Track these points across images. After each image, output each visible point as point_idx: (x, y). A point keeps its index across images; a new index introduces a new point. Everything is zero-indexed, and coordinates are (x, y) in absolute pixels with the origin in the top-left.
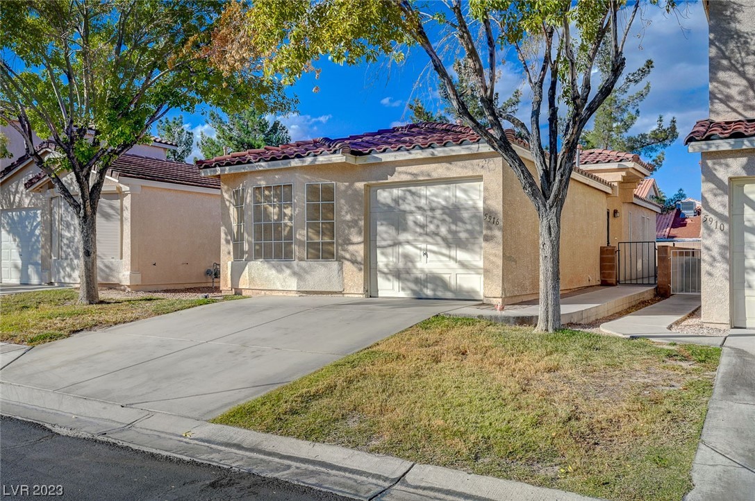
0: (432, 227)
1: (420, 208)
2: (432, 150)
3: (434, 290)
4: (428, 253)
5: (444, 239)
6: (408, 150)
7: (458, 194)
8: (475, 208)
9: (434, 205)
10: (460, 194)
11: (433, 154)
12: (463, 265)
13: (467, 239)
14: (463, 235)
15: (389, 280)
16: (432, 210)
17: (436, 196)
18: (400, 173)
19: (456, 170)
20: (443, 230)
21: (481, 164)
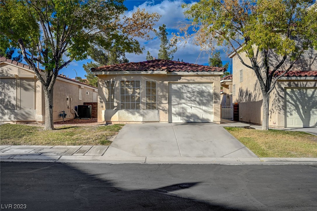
0: (193, 98)
1: (189, 92)
2: (197, 72)
3: (194, 119)
4: (192, 107)
5: (198, 102)
6: (188, 72)
7: (203, 87)
8: (209, 92)
9: (194, 91)
11: (197, 74)
12: (205, 111)
13: (206, 102)
14: (205, 101)
15: (176, 116)
16: (194, 92)
17: (195, 88)
18: (183, 79)
19: (204, 80)
20: (198, 99)
21: (213, 78)
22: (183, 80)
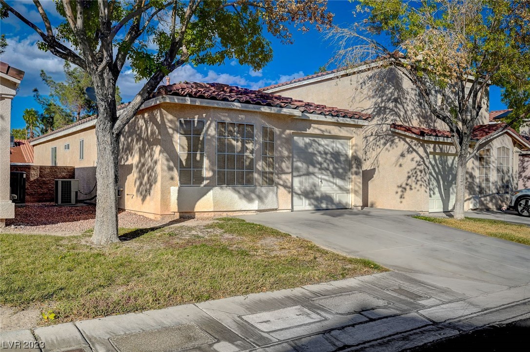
0: (325, 165)
1: (320, 152)
2: (337, 118)
3: (327, 204)
4: (323, 181)
5: (331, 172)
6: (325, 115)
7: (337, 145)
8: (347, 156)
9: (327, 151)
10: (339, 146)
11: (337, 121)
12: (341, 188)
13: (342, 173)
14: (341, 171)
15: (301, 199)
16: (326, 154)
17: (328, 145)
18: (314, 128)
19: (343, 132)
20: (331, 167)
21: (354, 131)
22: (313, 130)
